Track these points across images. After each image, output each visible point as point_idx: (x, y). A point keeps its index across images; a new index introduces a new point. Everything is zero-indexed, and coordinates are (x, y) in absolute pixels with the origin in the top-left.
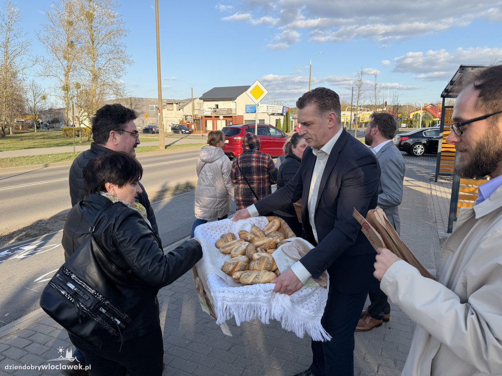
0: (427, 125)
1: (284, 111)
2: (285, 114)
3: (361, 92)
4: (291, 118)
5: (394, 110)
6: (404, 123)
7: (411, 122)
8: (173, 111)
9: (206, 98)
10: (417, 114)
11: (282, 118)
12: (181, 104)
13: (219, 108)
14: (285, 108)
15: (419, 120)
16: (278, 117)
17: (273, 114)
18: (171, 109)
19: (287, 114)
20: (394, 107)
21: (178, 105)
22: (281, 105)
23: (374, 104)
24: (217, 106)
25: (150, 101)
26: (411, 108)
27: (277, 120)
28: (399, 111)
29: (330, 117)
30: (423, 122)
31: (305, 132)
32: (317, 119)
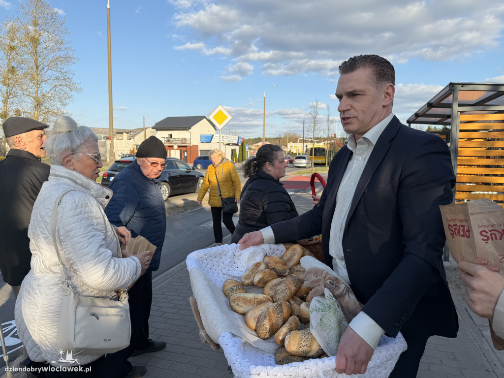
1: (240, 141)
2: (240, 144)
4: (247, 147)
8: (123, 141)
9: (159, 127)
11: (237, 148)
12: (131, 134)
13: (173, 137)
14: (240, 138)
16: (233, 147)
17: (228, 144)
18: (120, 138)
19: (242, 144)
21: (128, 135)
22: (235, 135)
24: (171, 136)
25: (97, 130)
27: (232, 150)
29: (387, 91)
31: (349, 108)
32: (371, 89)
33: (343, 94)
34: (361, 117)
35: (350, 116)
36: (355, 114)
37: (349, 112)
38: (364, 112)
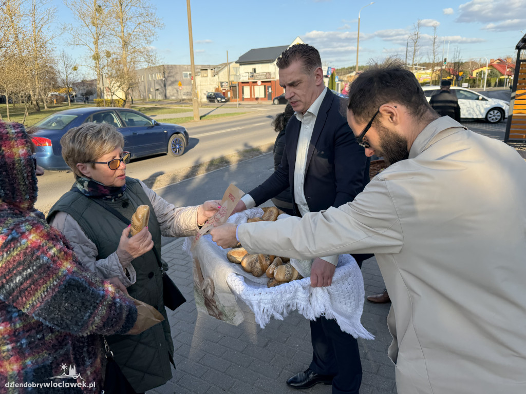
0: (493, 84)
1: (329, 72)
2: (329, 76)
3: (417, 48)
4: (336, 80)
5: (455, 67)
6: (466, 82)
7: (474, 80)
8: (208, 78)
9: (243, 61)
10: (482, 71)
12: (216, 70)
13: (257, 72)
14: (330, 69)
15: (483, 79)
18: (205, 75)
19: (332, 76)
20: (455, 63)
21: (213, 71)
23: (432, 62)
24: (255, 70)
25: (183, 68)
26: (474, 64)
28: (460, 69)
29: (318, 73)
30: (488, 81)
31: (293, 94)
32: (305, 77)
33: (286, 85)
34: (303, 100)
35: (296, 101)
36: (299, 99)
37: (294, 98)
38: (304, 96)
